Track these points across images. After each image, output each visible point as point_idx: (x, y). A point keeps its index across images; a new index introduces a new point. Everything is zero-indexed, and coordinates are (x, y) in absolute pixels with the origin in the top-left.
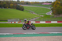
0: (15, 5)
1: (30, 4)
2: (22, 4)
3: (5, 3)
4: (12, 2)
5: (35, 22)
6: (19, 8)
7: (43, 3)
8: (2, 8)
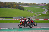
0: (17, 6)
1: (29, 5)
2: (23, 5)
3: (9, 4)
4: (15, 3)
5: (35, 19)
6: (20, 8)
7: (39, 4)
8: (7, 8)
